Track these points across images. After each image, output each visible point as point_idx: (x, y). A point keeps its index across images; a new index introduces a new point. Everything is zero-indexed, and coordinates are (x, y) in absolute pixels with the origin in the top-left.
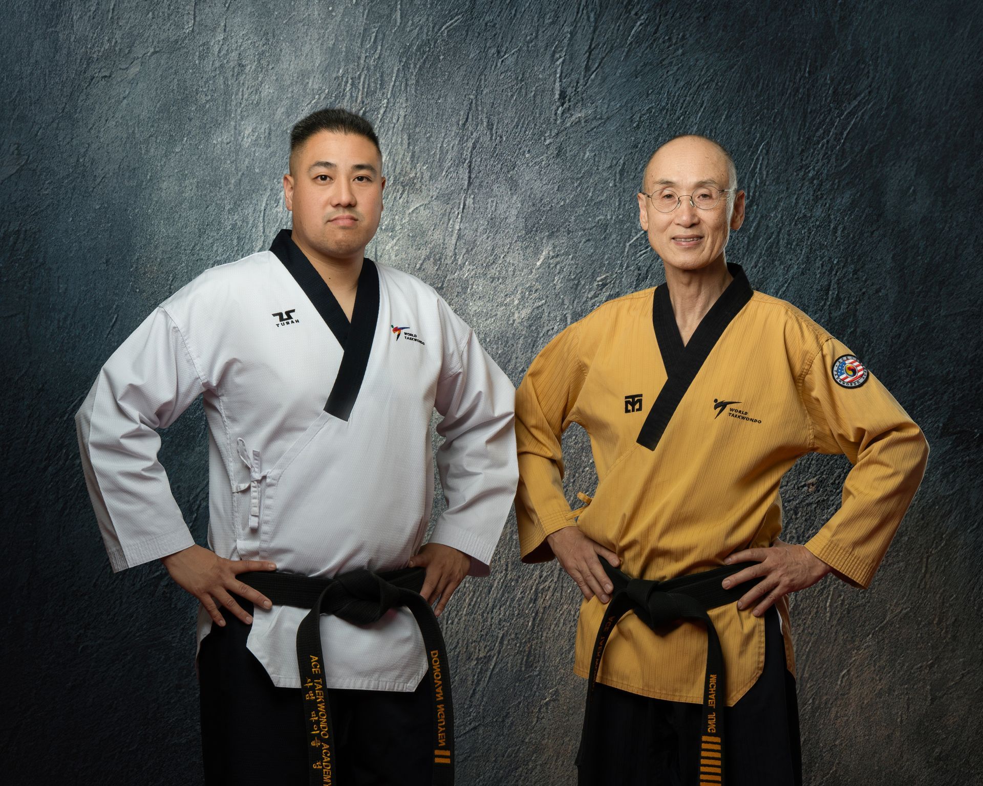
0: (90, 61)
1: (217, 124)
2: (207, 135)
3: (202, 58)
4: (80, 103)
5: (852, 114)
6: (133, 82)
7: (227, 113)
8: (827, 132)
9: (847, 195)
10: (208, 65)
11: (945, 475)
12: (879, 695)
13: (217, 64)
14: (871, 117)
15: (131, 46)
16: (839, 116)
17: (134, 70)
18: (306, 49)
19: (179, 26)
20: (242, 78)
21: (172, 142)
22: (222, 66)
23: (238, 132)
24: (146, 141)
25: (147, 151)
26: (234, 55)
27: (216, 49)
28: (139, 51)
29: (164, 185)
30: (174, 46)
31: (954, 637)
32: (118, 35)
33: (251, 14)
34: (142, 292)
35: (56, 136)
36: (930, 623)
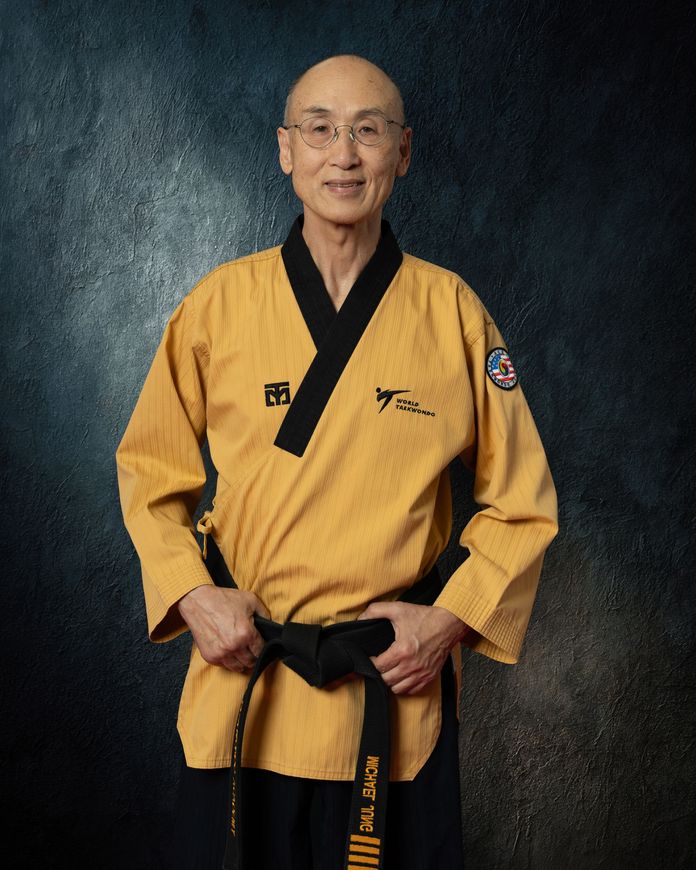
0: (72, 278)
1: (148, 316)
2: (142, 323)
3: (138, 276)
4: (66, 304)
5: (527, 310)
6: (98, 291)
7: (154, 309)
8: (512, 321)
9: (524, 358)
10: (143, 281)
11: (582, 525)
12: (543, 657)
13: (148, 280)
14: (538, 312)
15: (96, 269)
16: (519, 311)
17: (98, 284)
18: (201, 271)
19: (125, 257)
20: (162, 289)
21: (121, 326)
22: (151, 281)
23: (160, 321)
24: (106, 326)
25: (106, 333)
26: (158, 275)
27: (148, 270)
28: (101, 272)
29: (116, 353)
30: (122, 270)
31: (588, 622)
32: (89, 262)
33: (169, 250)
34: (103, 416)
35: (52, 323)
36: (574, 614)
